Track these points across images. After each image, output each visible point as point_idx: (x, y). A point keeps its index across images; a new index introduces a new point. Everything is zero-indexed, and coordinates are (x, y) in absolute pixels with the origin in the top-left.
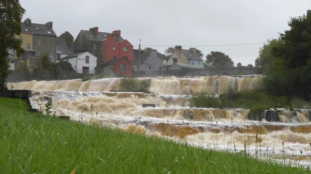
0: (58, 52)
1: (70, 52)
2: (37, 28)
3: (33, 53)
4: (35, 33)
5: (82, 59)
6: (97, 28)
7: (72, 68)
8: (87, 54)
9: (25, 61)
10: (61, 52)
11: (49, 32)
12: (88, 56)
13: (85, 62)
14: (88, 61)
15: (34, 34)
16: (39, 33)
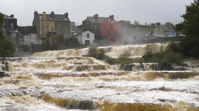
0: (72, 32)
1: (80, 31)
2: (58, 17)
3: (55, 33)
4: (57, 20)
5: (85, 36)
6: (97, 15)
7: (78, 41)
8: (88, 32)
9: (49, 38)
10: (74, 32)
11: (66, 20)
12: (89, 34)
13: (87, 37)
14: (89, 36)
15: (55, 21)
16: (59, 20)
